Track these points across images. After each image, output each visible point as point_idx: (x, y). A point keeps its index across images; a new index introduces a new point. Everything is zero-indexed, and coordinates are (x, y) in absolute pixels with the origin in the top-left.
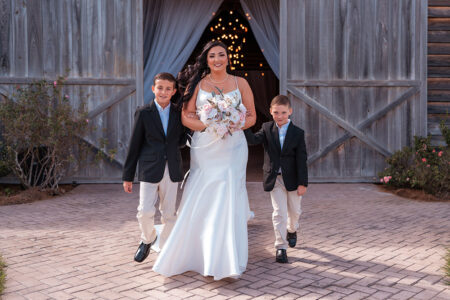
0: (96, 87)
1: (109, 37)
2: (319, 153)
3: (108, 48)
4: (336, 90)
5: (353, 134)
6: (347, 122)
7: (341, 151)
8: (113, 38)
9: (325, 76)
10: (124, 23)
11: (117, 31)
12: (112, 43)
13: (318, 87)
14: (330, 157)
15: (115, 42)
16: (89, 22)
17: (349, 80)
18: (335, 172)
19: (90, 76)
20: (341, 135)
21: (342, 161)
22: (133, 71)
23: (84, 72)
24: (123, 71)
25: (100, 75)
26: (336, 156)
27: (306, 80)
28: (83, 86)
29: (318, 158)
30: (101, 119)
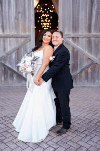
0: (12, 39)
1: (18, 12)
2: (78, 72)
3: (17, 18)
4: (88, 39)
5: (96, 62)
6: (93, 56)
7: (90, 71)
8: (19, 13)
9: (82, 32)
10: (25, 5)
11: (21, 9)
12: (19, 16)
13: (78, 38)
14: (84, 74)
15: (20, 15)
16: (7, 4)
17: (94, 34)
18: (86, 81)
19: (9, 33)
20: (90, 62)
21: (90, 76)
22: (30, 30)
23: (5, 31)
24: (25, 30)
25: (13, 33)
26: (87, 73)
27: (72, 34)
28: (5, 39)
29: (78, 75)
30: (14, 55)
